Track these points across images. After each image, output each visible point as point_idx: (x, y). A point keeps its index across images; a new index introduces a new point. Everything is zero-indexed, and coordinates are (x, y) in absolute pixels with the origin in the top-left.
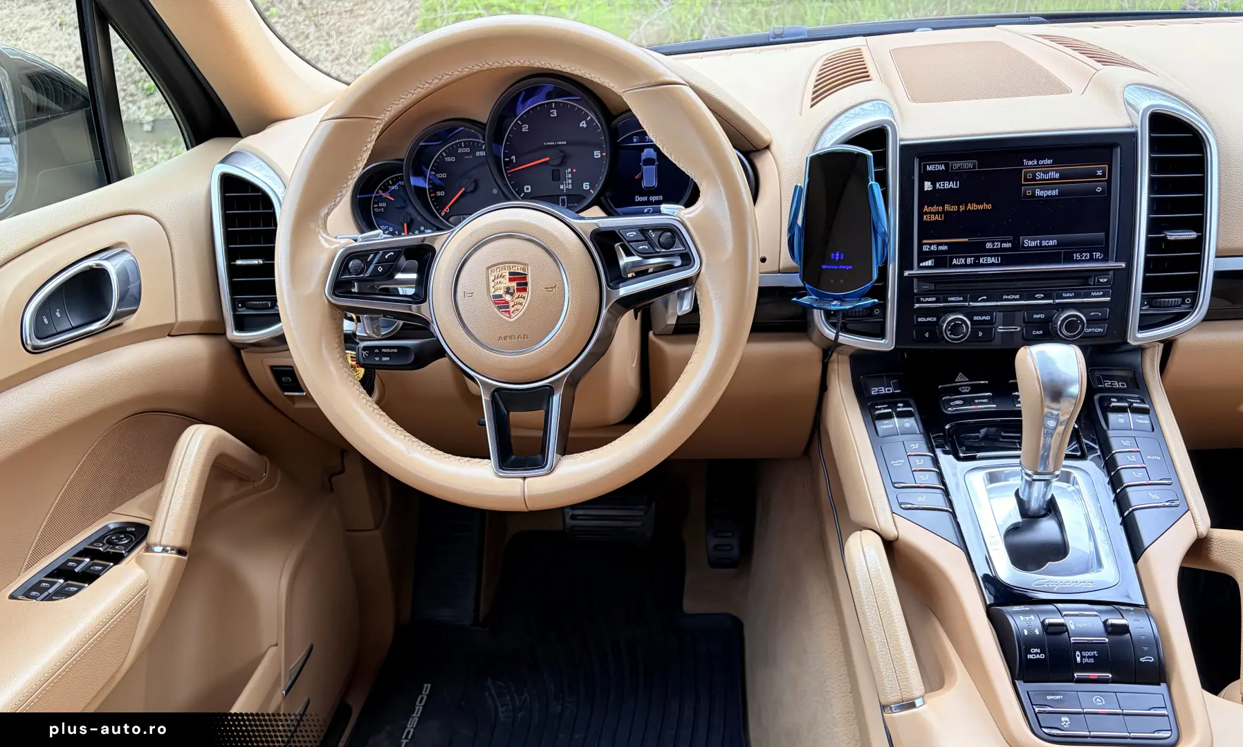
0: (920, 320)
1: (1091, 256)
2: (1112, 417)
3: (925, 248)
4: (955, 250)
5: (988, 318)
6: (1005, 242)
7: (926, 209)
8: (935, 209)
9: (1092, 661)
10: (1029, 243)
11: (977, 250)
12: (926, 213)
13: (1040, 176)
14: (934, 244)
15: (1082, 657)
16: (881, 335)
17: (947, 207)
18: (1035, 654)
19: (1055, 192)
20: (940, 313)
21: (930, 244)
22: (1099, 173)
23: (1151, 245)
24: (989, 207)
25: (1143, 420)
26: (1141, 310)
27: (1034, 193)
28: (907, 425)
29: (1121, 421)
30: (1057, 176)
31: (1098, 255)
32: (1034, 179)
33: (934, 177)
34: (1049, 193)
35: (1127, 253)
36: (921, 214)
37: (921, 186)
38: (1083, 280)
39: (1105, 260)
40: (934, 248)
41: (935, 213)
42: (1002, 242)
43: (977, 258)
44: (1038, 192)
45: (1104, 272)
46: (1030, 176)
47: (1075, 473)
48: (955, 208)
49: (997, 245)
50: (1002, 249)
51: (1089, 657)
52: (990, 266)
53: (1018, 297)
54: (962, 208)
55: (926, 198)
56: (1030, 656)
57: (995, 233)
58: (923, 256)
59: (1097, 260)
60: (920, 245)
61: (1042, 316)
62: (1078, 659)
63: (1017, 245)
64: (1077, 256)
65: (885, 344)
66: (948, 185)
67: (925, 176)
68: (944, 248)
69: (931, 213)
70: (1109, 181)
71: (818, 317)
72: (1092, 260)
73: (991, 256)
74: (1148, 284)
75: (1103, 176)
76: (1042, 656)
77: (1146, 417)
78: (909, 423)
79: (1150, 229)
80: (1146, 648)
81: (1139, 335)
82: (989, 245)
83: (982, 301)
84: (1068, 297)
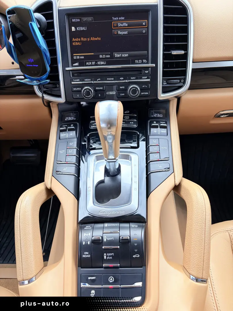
0: (74, 89)
1: (142, 61)
2: (152, 129)
3: (75, 58)
4: (89, 58)
5: (101, 88)
6: (107, 55)
7: (73, 40)
8: (77, 39)
9: (111, 258)
10: (117, 55)
11: (96, 58)
12: (74, 42)
13: (120, 25)
14: (78, 56)
15: (107, 256)
16: (60, 96)
17: (82, 39)
18: (86, 255)
19: (126, 33)
20: (82, 86)
21: (76, 56)
22: (144, 24)
23: (165, 57)
24: (99, 39)
25: (164, 131)
26: (163, 84)
27: (117, 33)
28: (71, 134)
29: (155, 131)
30: (127, 25)
31: (145, 61)
32: (117, 26)
33: (76, 25)
34: (124, 33)
35: (155, 60)
36: (71, 42)
37: (70, 29)
38: (139, 72)
39: (147, 63)
40: (78, 57)
41: (77, 42)
42: (106, 55)
43: (96, 62)
44: (119, 33)
45: (147, 68)
46: (115, 25)
47: (132, 155)
48: (85, 39)
49: (104, 56)
50: (106, 58)
51: (110, 256)
52: (102, 65)
53: (113, 79)
54: (89, 40)
55: (73, 35)
56: (84, 256)
57: (103, 51)
58: (74, 61)
59: (145, 63)
60: (72, 56)
61: (124, 87)
62: (105, 257)
63: (112, 56)
64: (137, 61)
65: (62, 100)
66: (82, 29)
67: (71, 24)
68: (83, 57)
69: (76, 42)
70: (148, 28)
71: (36, 89)
72: (142, 63)
73: (102, 61)
74: (165, 74)
75: (146, 24)
76: (89, 256)
77: (166, 129)
78: (73, 134)
79: (164, 50)
80: (136, 250)
81: (162, 95)
82: (101, 56)
83: (99, 81)
84: (133, 79)
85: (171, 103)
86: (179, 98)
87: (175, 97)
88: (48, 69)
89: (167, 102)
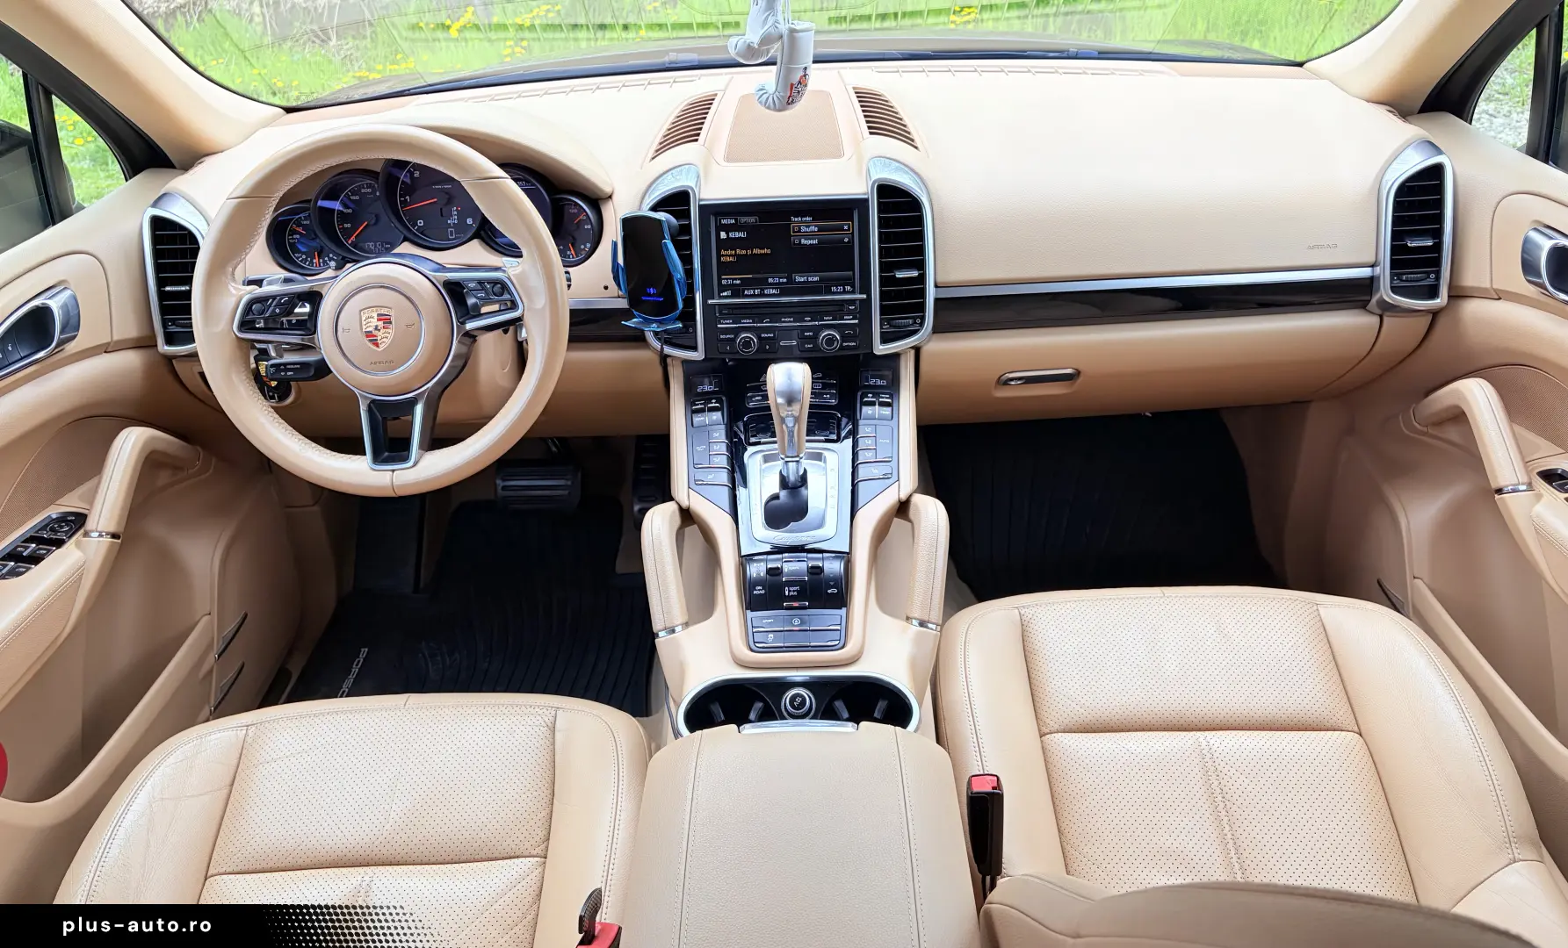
0: (722, 337)
1: (844, 288)
2: (865, 409)
3: (724, 282)
4: (746, 283)
5: (772, 335)
6: (782, 278)
7: (723, 252)
8: (729, 252)
9: (795, 593)
10: (799, 279)
11: (762, 283)
12: (723, 255)
13: (803, 229)
14: (730, 279)
15: (789, 591)
16: (694, 348)
17: (738, 251)
18: (759, 591)
19: (815, 242)
20: (737, 331)
21: (727, 279)
22: (846, 227)
23: (884, 281)
24: (769, 251)
25: (886, 411)
26: (881, 328)
27: (800, 242)
28: (714, 418)
29: (870, 412)
30: (816, 229)
31: (848, 288)
32: (799, 231)
33: (728, 229)
34: (811, 242)
35: (866, 288)
36: (719, 256)
37: (718, 235)
38: (839, 308)
39: (853, 292)
40: (730, 282)
41: (729, 256)
42: (780, 278)
43: (762, 290)
44: (803, 241)
45: (852, 302)
46: (796, 229)
47: (826, 453)
48: (744, 252)
49: (777, 280)
50: (779, 283)
51: (794, 591)
52: (772, 296)
53: (792, 319)
54: (749, 252)
55: (721, 244)
56: (755, 592)
57: (775, 271)
58: (722, 288)
59: (849, 293)
60: (720, 280)
61: (811, 334)
62: (787, 593)
63: (791, 281)
64: (834, 289)
65: (698, 355)
66: (738, 235)
67: (720, 228)
68: (738, 282)
69: (726, 255)
70: (853, 233)
71: (650, 337)
72: (845, 292)
73: (773, 288)
74: (884, 310)
75: (849, 230)
76: (763, 592)
77: (890, 409)
78: (717, 416)
79: (881, 270)
80: (832, 583)
81: (881, 347)
82: (770, 280)
83: (766, 323)
84: (828, 321)
85: (903, 359)
86: (917, 350)
87: (912, 348)
88: (681, 306)
89: (896, 357)
